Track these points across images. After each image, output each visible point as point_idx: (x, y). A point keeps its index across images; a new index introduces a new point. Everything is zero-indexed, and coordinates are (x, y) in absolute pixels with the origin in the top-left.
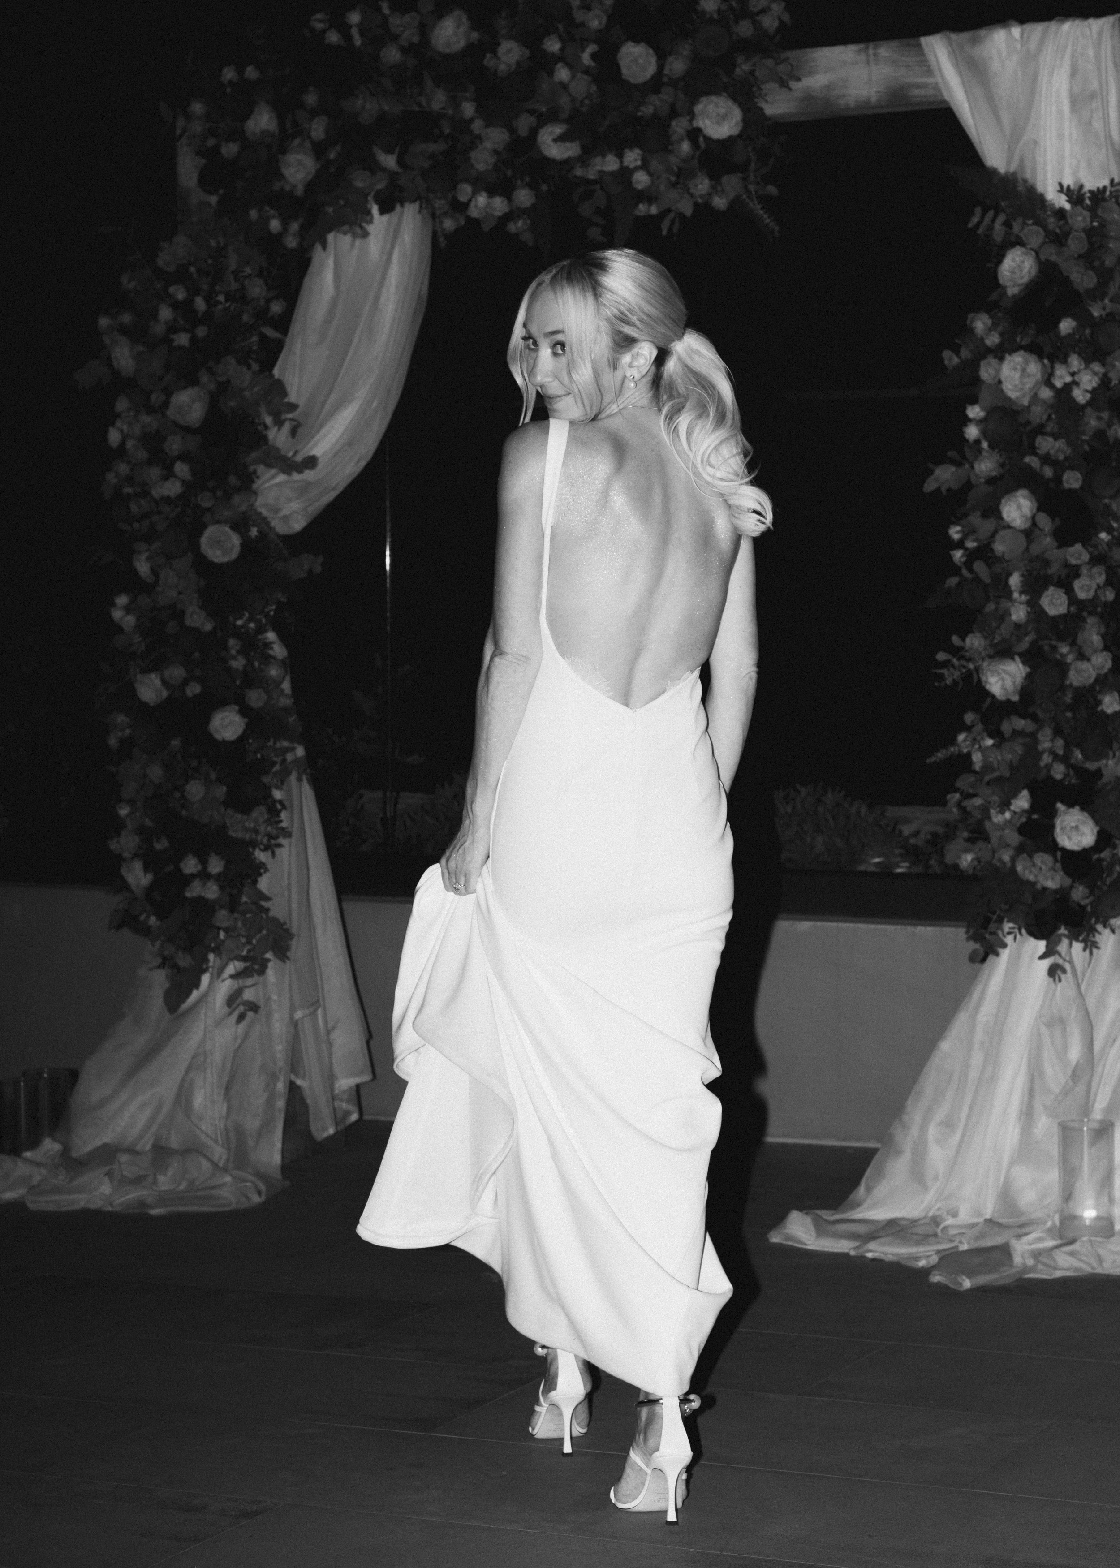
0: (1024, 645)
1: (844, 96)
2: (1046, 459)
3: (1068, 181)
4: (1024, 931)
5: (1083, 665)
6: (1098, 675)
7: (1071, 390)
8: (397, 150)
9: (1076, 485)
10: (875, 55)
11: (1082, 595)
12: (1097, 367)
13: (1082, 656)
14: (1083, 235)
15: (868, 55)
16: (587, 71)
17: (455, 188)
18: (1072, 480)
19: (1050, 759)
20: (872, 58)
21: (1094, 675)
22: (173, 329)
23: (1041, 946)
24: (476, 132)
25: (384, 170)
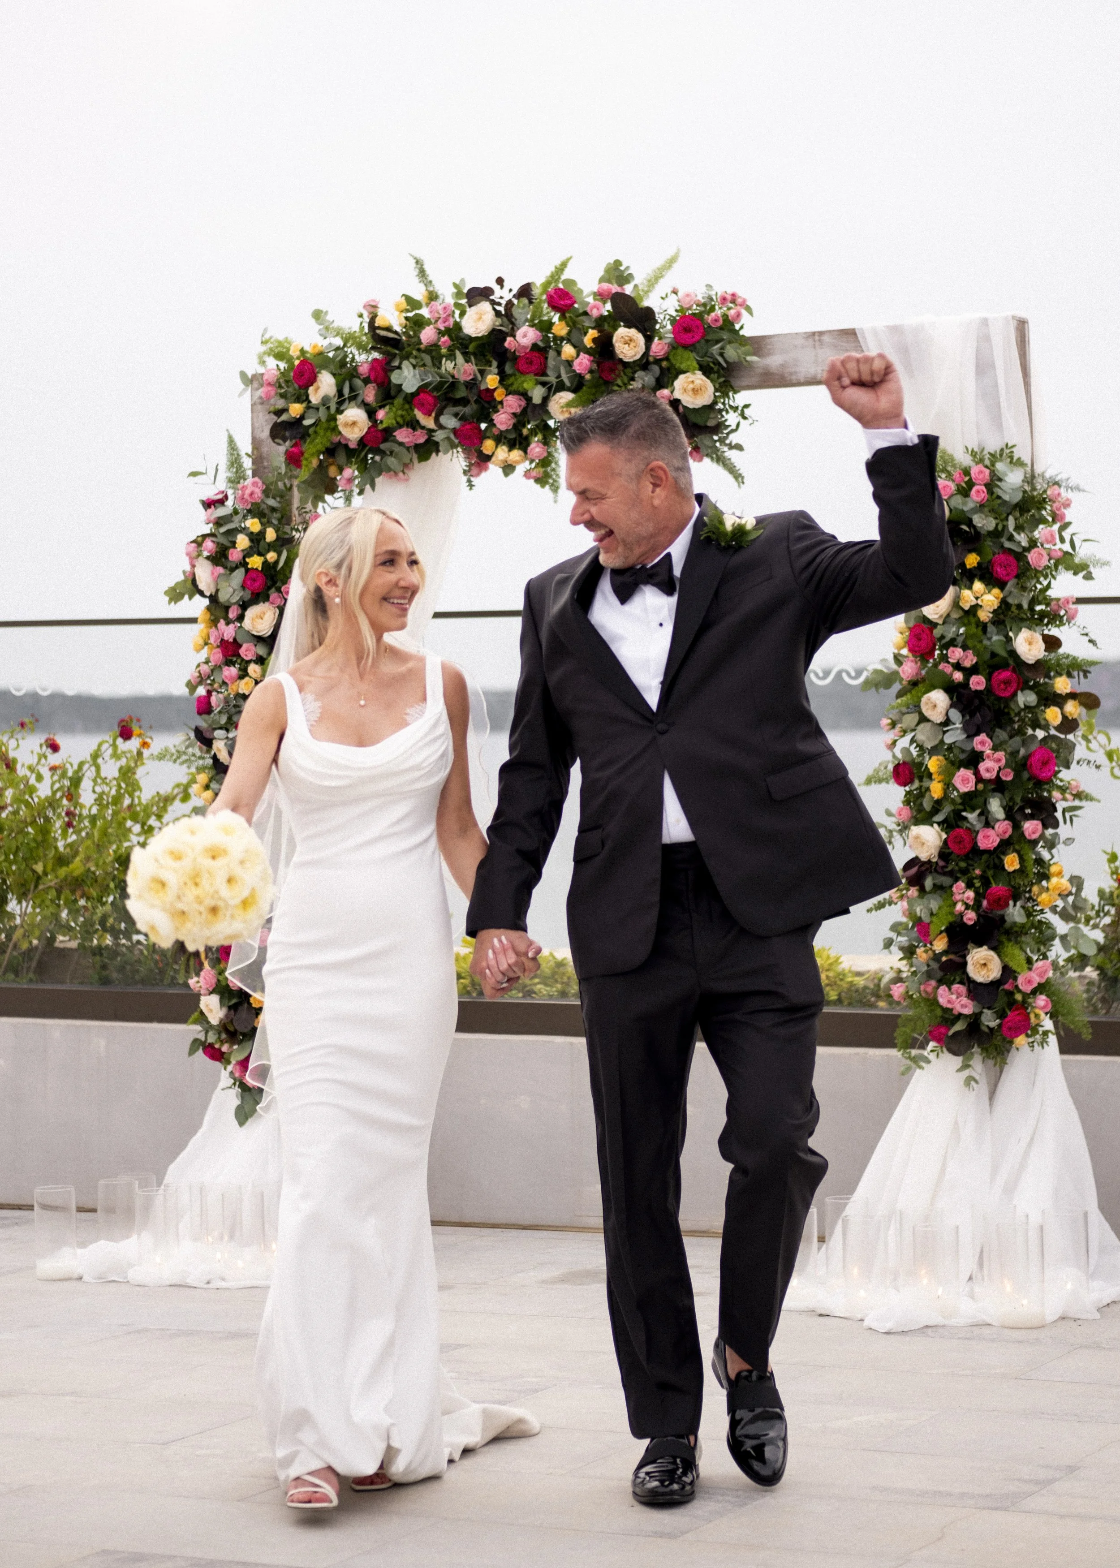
0: (939, 817)
1: (796, 373)
2: (958, 666)
3: (973, 445)
4: (944, 1049)
5: (991, 832)
6: (1001, 840)
7: (976, 611)
8: (433, 415)
9: (981, 687)
10: (819, 340)
11: (986, 775)
12: (996, 591)
13: (988, 824)
14: (983, 488)
15: (814, 341)
16: (588, 351)
17: (481, 443)
18: (978, 682)
19: (963, 908)
20: (817, 343)
21: (998, 840)
22: (248, 553)
23: (957, 1061)
24: (498, 399)
25: (423, 428)
